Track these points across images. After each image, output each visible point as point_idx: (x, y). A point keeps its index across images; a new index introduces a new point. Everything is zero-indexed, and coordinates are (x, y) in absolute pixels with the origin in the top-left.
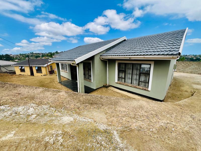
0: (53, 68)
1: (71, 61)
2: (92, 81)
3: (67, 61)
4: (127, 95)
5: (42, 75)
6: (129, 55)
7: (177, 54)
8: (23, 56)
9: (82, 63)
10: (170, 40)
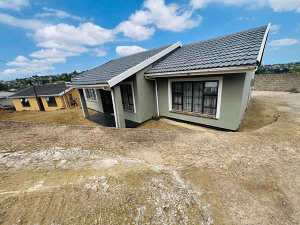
0: (73, 97)
1: (102, 84)
2: (135, 112)
3: (95, 84)
4: (187, 127)
5: (57, 110)
6: (187, 70)
7: (254, 63)
8: (22, 82)
9: (119, 86)
10: (246, 42)
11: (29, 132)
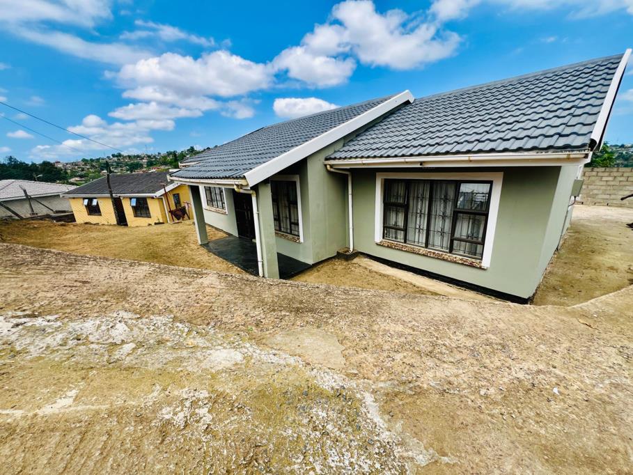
0: (182, 200)
1: (233, 178)
2: (302, 240)
3: (220, 178)
4: (414, 282)
5: (150, 225)
6: (420, 155)
7: (583, 145)
8: (93, 166)
9: (269, 185)
10: (564, 95)
11: (73, 276)
